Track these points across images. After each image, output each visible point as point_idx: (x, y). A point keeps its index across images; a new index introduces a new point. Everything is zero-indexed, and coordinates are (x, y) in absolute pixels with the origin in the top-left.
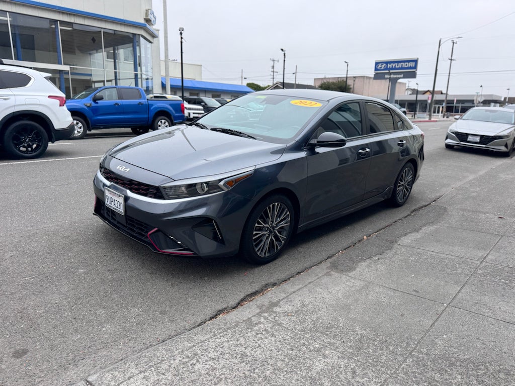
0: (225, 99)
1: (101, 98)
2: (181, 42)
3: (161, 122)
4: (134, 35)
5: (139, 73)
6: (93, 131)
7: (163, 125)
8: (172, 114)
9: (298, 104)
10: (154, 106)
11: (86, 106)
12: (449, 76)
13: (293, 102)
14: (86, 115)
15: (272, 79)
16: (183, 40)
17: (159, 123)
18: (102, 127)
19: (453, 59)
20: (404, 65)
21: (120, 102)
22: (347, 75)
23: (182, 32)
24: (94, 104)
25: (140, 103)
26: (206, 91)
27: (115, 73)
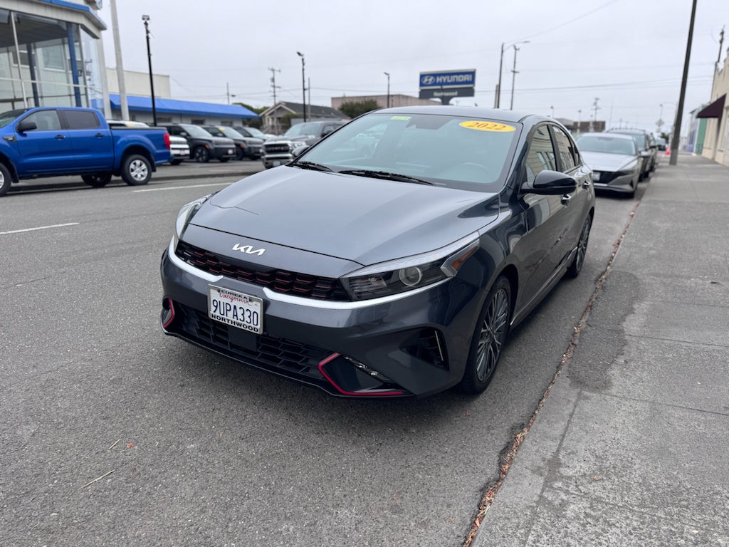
0: (217, 127)
1: (33, 127)
2: (148, 38)
3: (135, 164)
4: (69, 24)
5: (81, 86)
6: (22, 183)
7: (138, 169)
8: (151, 151)
9: (475, 128)
10: (121, 140)
11: (6, 140)
12: (513, 93)
13: (466, 124)
14: (7, 154)
15: (273, 98)
16: (150, 35)
17: (132, 166)
18: (35, 175)
19: (516, 70)
20: (458, 78)
21: (65, 133)
22: (389, 92)
23: (148, 22)
24: (19, 138)
25: (98, 135)
26: (182, 115)
27: (34, 86)
